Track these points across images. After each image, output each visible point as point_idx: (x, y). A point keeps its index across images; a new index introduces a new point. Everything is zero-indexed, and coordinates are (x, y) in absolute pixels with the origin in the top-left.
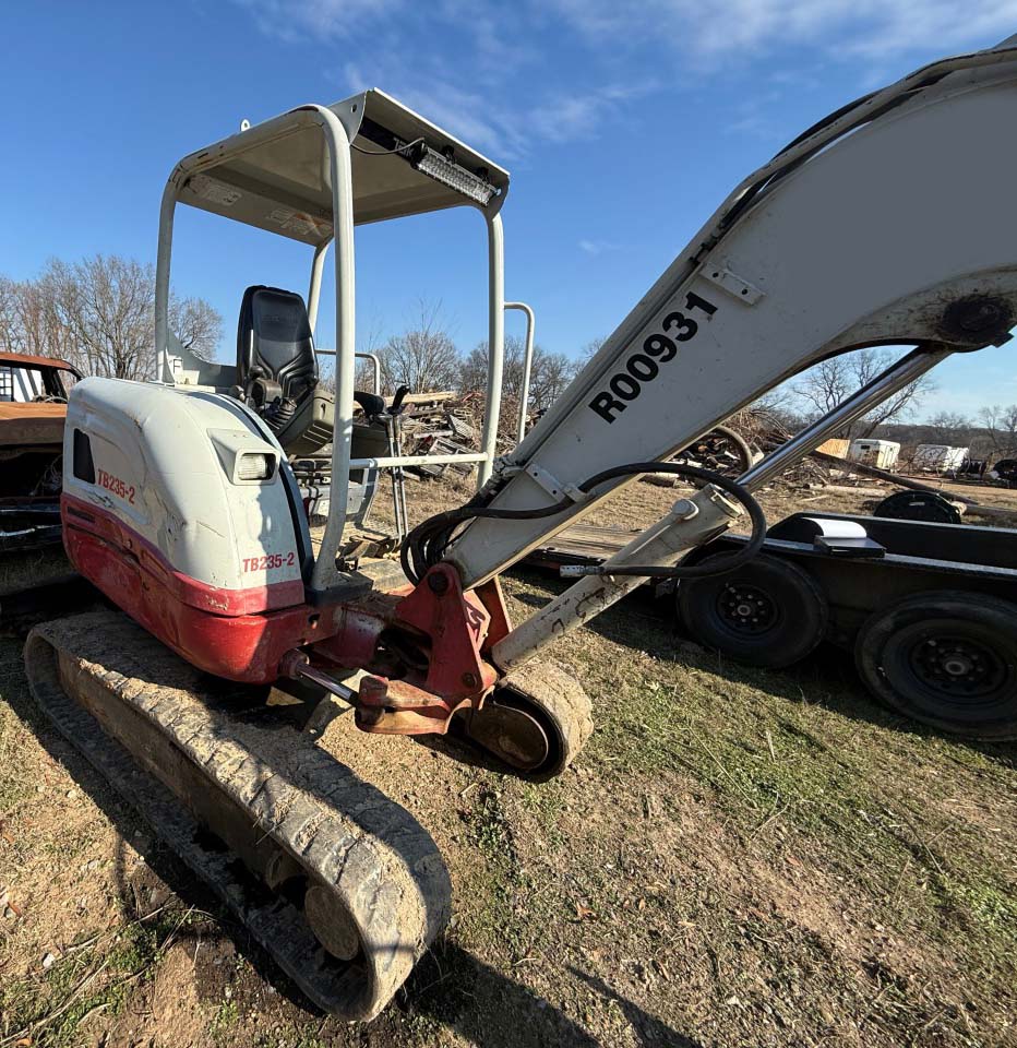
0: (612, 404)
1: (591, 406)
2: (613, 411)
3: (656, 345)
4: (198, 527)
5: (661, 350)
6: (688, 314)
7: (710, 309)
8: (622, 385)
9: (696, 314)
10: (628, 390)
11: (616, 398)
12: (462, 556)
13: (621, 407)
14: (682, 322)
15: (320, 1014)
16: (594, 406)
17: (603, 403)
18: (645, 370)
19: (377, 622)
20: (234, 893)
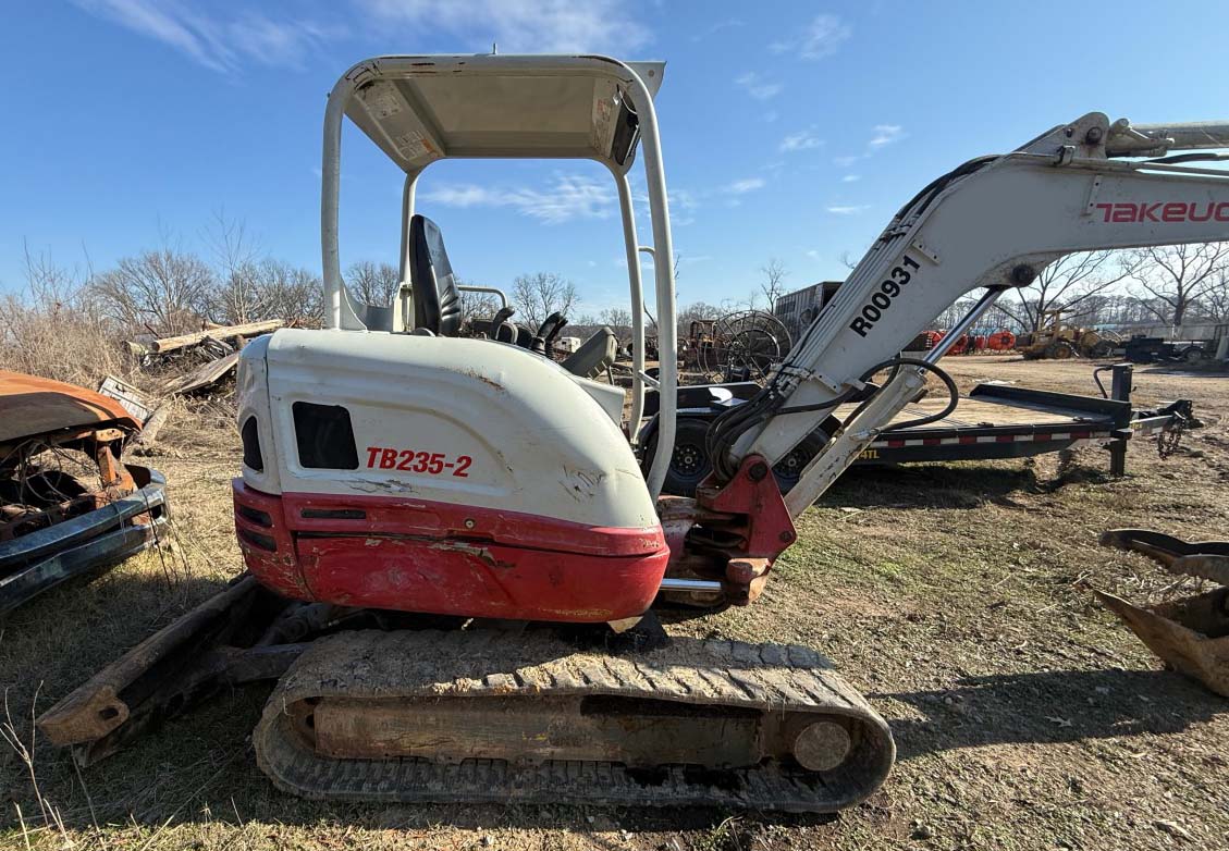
0: (864, 325)
1: (851, 327)
2: (865, 329)
3: (888, 287)
4: (618, 475)
5: (891, 290)
6: (905, 269)
7: (917, 266)
8: (869, 312)
9: (909, 268)
10: (874, 315)
11: (866, 321)
12: (761, 448)
13: (870, 326)
14: (902, 273)
15: (834, 816)
16: (853, 326)
17: (859, 325)
18: (883, 303)
19: (685, 522)
20: (717, 794)
